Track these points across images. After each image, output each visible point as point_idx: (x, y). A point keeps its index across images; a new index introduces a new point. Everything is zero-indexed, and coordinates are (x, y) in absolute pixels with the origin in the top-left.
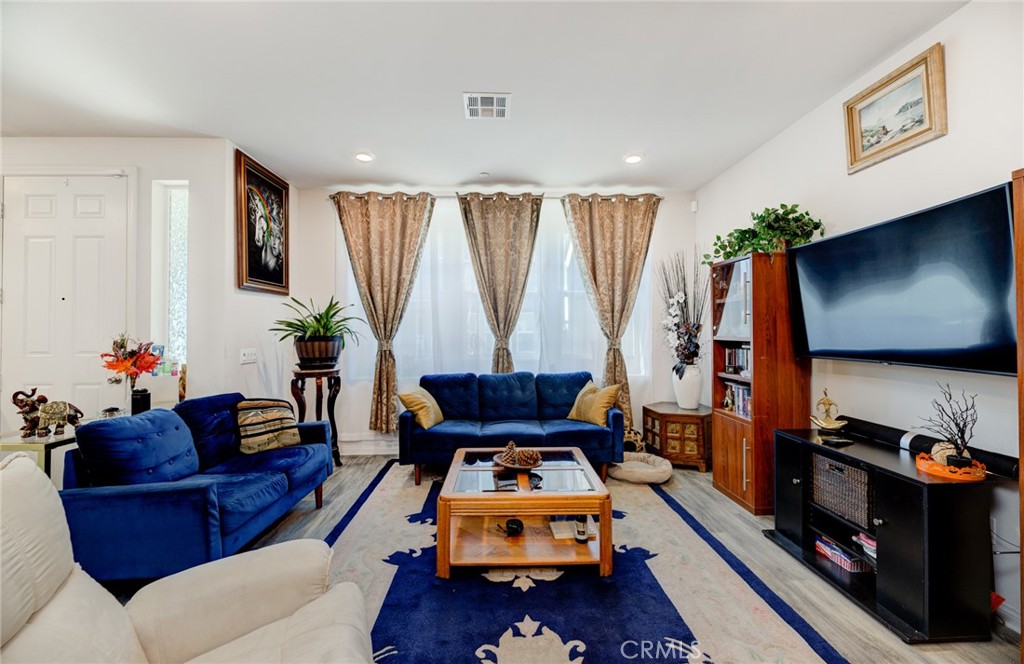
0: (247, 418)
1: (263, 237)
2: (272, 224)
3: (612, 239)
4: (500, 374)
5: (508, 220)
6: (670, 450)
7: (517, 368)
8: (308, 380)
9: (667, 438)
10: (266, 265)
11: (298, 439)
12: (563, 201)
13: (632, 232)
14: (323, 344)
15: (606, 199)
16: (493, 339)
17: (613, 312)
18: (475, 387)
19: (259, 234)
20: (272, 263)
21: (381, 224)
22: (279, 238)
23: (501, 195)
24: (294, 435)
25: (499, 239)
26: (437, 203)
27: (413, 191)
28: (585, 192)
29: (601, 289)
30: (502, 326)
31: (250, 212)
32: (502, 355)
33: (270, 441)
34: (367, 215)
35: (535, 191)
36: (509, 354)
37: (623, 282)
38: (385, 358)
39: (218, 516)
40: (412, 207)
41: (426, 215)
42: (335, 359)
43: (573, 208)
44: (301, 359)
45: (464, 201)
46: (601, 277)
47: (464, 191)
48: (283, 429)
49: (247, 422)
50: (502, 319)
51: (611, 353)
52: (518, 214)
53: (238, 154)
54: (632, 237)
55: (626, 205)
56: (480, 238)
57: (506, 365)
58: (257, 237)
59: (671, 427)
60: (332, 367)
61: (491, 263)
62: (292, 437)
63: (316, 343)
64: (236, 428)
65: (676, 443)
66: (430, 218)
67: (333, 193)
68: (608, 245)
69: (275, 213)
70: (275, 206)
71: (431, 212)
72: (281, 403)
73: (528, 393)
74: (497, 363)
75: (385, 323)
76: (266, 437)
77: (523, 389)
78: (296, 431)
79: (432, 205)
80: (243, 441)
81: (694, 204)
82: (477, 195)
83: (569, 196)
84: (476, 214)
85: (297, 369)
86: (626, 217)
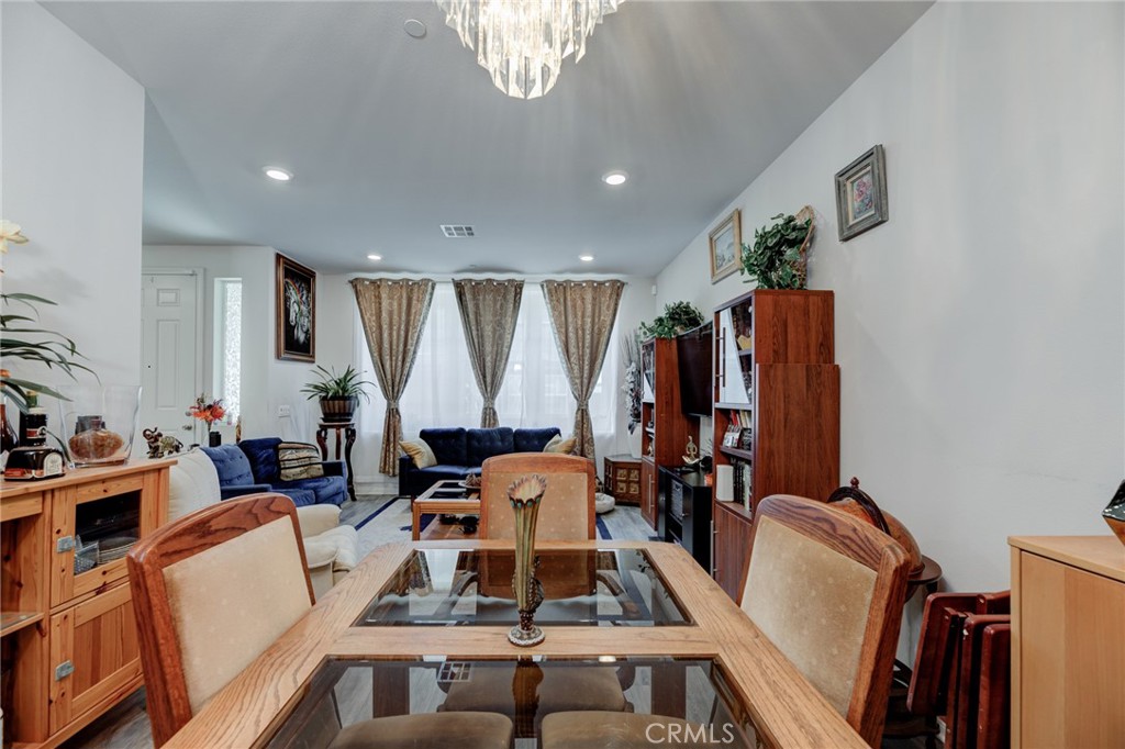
0: (285, 455)
1: (296, 318)
2: (302, 307)
3: (583, 317)
4: (487, 429)
5: (495, 301)
6: (619, 491)
7: (502, 424)
8: (330, 431)
9: (617, 481)
10: (298, 339)
11: (322, 472)
12: (542, 286)
13: (600, 312)
14: (342, 402)
15: (579, 284)
16: (482, 399)
17: (582, 377)
18: (464, 439)
19: (292, 316)
20: (302, 337)
21: (391, 304)
22: (308, 317)
23: (489, 281)
25: (487, 318)
26: (437, 287)
27: (417, 277)
28: (561, 278)
29: (572, 359)
30: (489, 389)
31: (287, 299)
32: (489, 414)
33: (302, 473)
34: (379, 297)
35: (517, 277)
36: (495, 413)
37: (591, 353)
38: (393, 414)
40: (415, 293)
41: (428, 297)
42: (351, 414)
43: (550, 292)
44: (325, 414)
45: (460, 288)
46: (573, 349)
47: (459, 277)
48: (311, 464)
49: (285, 458)
50: (489, 383)
51: (580, 412)
52: (504, 297)
53: (278, 257)
54: (600, 316)
55: (595, 289)
56: (472, 316)
57: (492, 421)
58: (291, 319)
59: (620, 472)
60: (349, 420)
61: (481, 336)
62: (318, 470)
63: (336, 402)
65: (623, 485)
66: (431, 299)
68: (580, 323)
69: (304, 298)
70: (305, 292)
71: (432, 294)
72: (309, 446)
73: (507, 444)
74: (484, 420)
75: (393, 386)
76: (298, 470)
77: (502, 440)
78: (320, 466)
79: (433, 288)
81: (654, 287)
82: (470, 280)
83: (546, 281)
84: (468, 296)
85: (322, 422)
86: (594, 299)
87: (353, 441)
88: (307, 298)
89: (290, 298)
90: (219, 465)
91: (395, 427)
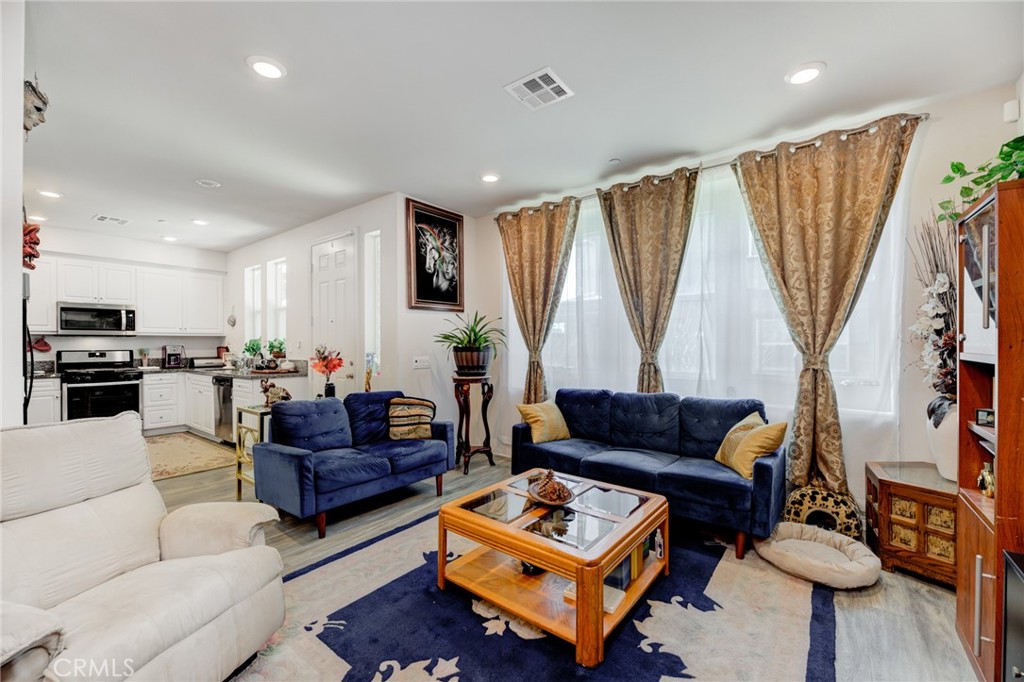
0: (395, 411)
1: (435, 265)
2: (444, 253)
3: (816, 201)
4: (645, 394)
5: (657, 208)
6: (896, 543)
7: (666, 389)
9: (891, 523)
10: (438, 288)
11: (429, 434)
12: (734, 167)
13: (855, 187)
15: (806, 147)
16: (639, 351)
17: (813, 313)
18: (607, 408)
19: (429, 263)
20: (444, 285)
21: (532, 238)
22: (453, 264)
23: (648, 179)
24: (427, 430)
25: (646, 233)
26: (583, 205)
27: (557, 198)
28: (768, 145)
29: (792, 282)
30: (647, 336)
31: (420, 247)
32: (649, 371)
33: (409, 432)
34: (519, 231)
35: (689, 163)
36: (656, 371)
37: (835, 268)
38: (535, 368)
39: (312, 479)
40: (554, 218)
41: (570, 221)
42: (483, 368)
43: (747, 173)
44: (458, 367)
45: (607, 199)
46: (793, 263)
47: (606, 186)
48: (419, 423)
49: (395, 414)
50: (650, 328)
51: (809, 375)
52: (671, 200)
53: (408, 201)
54: (855, 194)
55: (842, 147)
56: (624, 237)
57: (653, 383)
58: (427, 266)
59: (899, 505)
60: (483, 374)
61: (636, 262)
62: (425, 431)
63: (464, 353)
64: (386, 418)
65: (911, 536)
66: (575, 223)
67: (496, 216)
68: (809, 215)
69: (447, 244)
70: (447, 237)
71: (576, 216)
72: (426, 403)
73: (666, 419)
74: (641, 381)
75: (535, 330)
76: (407, 428)
77: (660, 412)
78: (428, 426)
79: (577, 208)
80: (391, 429)
82: (621, 185)
83: (740, 157)
84: (619, 209)
85: (456, 377)
86: (842, 165)
87: (490, 398)
88: (451, 244)
89: (425, 245)
90: (299, 420)
91: (536, 385)
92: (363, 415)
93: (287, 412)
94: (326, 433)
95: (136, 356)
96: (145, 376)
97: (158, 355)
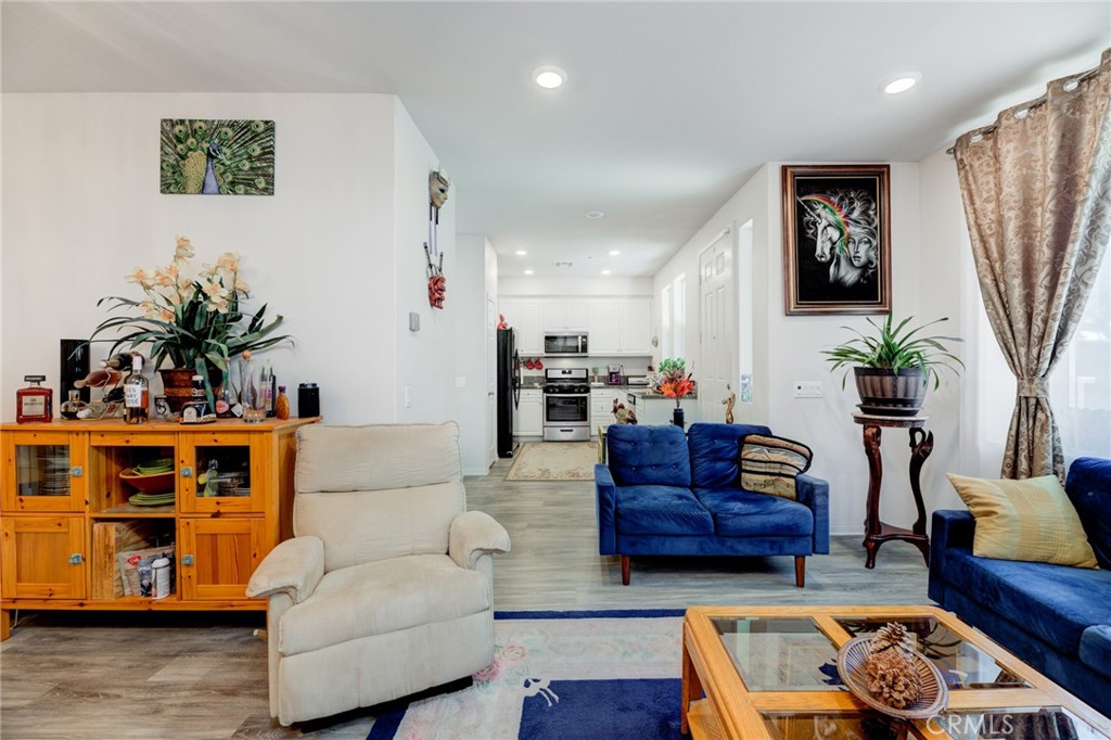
0: (750, 452)
1: (832, 249)
10: (839, 282)
19: (822, 248)
21: (1025, 161)
22: (869, 242)
24: (788, 485)
31: (805, 228)
34: (995, 158)
40: (1080, 106)
48: (781, 474)
49: (749, 457)
53: (786, 168)
58: (818, 252)
60: (911, 414)
64: (737, 459)
67: (952, 144)
70: (858, 205)
78: (792, 482)
80: (743, 475)
87: (927, 454)
88: (865, 213)
89: (814, 223)
90: (629, 447)
92: (705, 451)
93: (619, 437)
94: (657, 466)
95: (591, 374)
96: (592, 391)
97: (604, 373)
